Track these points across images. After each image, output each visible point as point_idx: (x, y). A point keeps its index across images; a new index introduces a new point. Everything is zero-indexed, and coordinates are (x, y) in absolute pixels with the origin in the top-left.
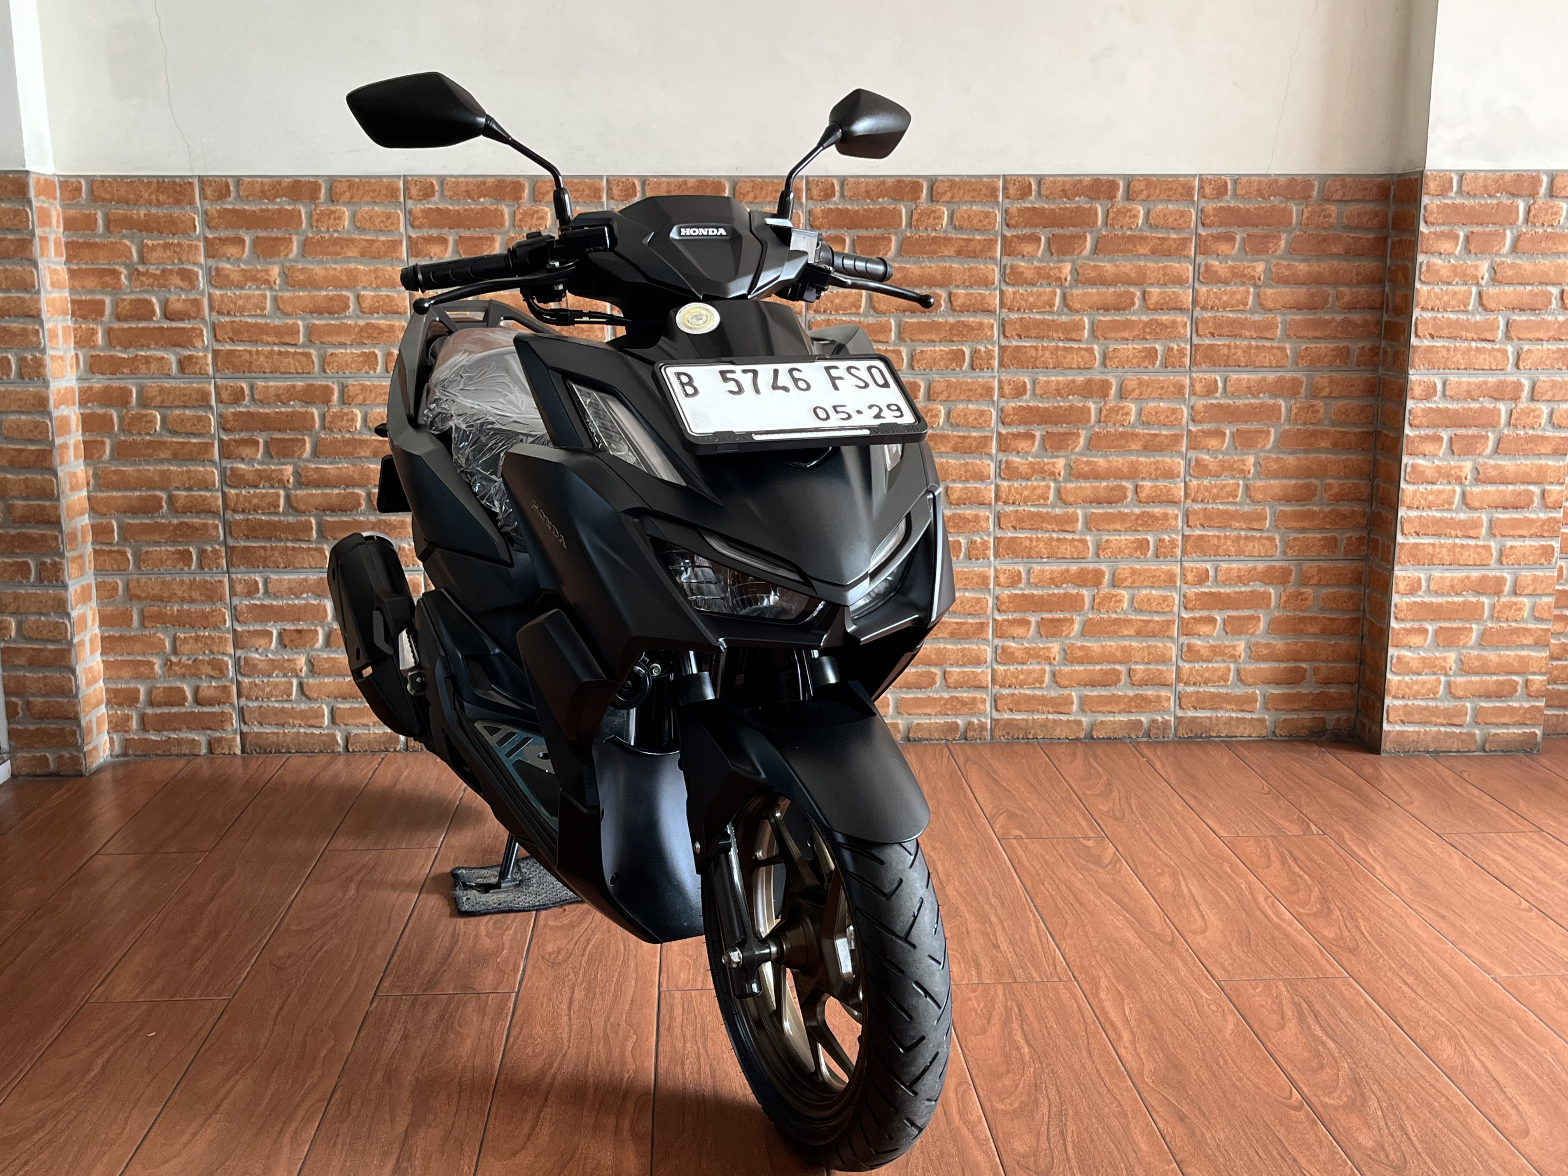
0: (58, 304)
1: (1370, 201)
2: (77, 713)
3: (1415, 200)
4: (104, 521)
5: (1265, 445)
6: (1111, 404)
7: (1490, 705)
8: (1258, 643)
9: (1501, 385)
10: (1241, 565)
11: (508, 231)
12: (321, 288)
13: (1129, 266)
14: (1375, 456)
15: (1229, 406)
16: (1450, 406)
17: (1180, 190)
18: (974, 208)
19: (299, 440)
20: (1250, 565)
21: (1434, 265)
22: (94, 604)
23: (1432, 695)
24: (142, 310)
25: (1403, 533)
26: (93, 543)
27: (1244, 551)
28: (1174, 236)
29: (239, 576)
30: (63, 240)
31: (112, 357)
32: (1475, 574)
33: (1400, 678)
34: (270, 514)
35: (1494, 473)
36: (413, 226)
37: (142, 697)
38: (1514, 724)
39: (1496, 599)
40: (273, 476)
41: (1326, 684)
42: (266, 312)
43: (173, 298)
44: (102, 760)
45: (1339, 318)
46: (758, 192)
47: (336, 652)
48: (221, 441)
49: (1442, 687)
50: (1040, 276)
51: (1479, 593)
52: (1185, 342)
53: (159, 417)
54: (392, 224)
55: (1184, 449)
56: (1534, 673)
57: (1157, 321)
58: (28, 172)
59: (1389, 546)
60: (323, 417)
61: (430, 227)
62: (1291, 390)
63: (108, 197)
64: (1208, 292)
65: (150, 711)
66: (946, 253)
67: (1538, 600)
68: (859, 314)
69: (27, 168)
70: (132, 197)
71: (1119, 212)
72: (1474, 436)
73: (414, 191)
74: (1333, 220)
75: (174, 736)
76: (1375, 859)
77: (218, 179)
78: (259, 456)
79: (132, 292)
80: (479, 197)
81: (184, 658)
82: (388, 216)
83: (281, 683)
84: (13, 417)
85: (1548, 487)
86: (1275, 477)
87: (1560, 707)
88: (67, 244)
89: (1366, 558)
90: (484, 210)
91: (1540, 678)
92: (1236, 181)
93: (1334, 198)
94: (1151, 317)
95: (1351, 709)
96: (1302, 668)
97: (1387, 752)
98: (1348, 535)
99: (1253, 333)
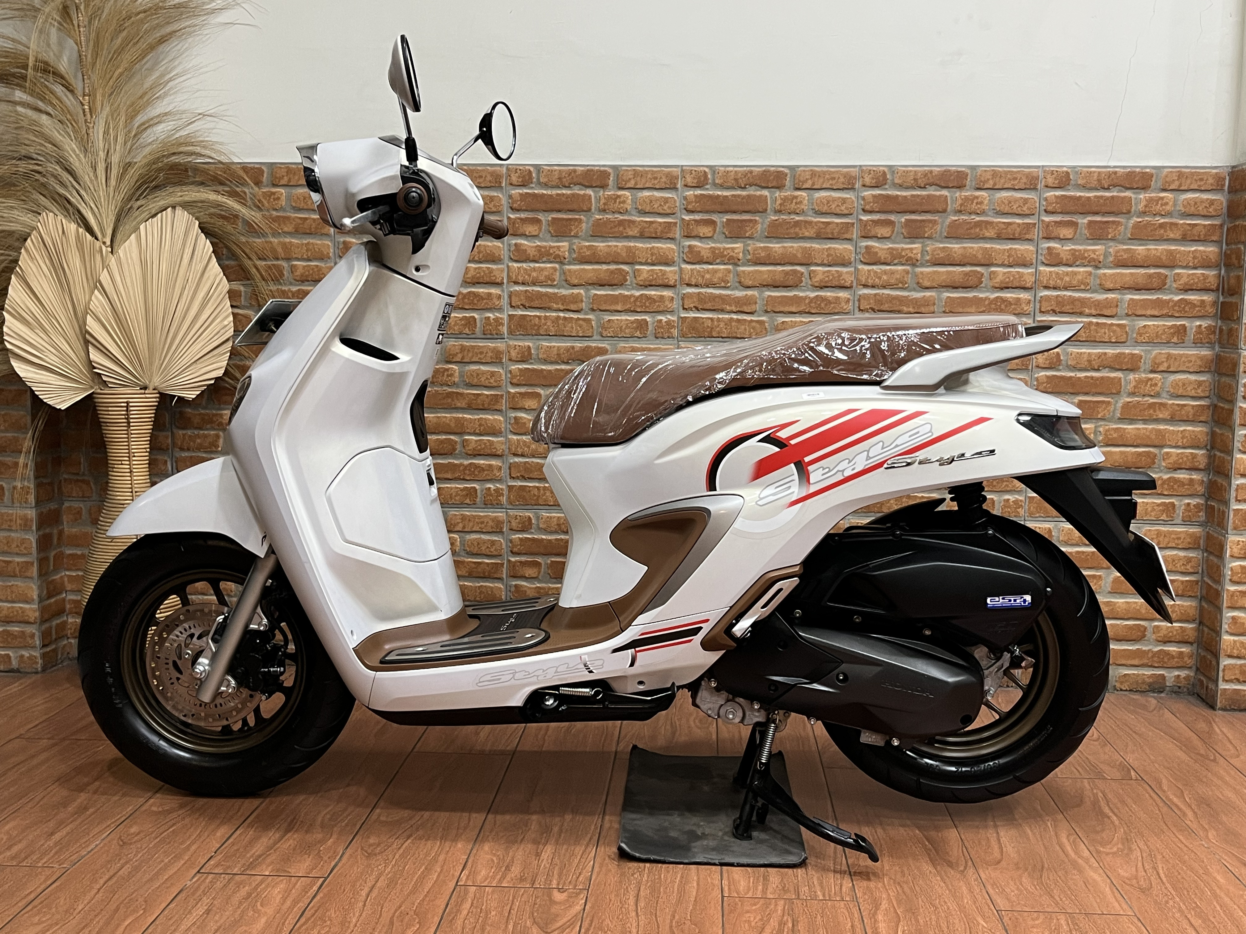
1: (1206, 191)
5: (1105, 415)
13: (976, 248)
14: (1212, 428)
15: (1071, 377)
17: (1024, 179)
18: (833, 194)
25: (1236, 500)
28: (1018, 221)
33: (1236, 638)
41: (1165, 643)
45: (1177, 298)
46: (639, 178)
50: (893, 256)
57: (1001, 298)
59: (1224, 512)
62: (1131, 364)
64: (1050, 272)
66: (807, 234)
68: (725, 288)
71: (966, 199)
74: (1170, 207)
76: (1190, 806)
86: (1115, 445)
89: (1204, 525)
92: (1077, 172)
93: (1171, 188)
94: (997, 295)
95: (1190, 668)
96: (1143, 626)
97: (1222, 709)
98: (1186, 501)
99: (1093, 311)
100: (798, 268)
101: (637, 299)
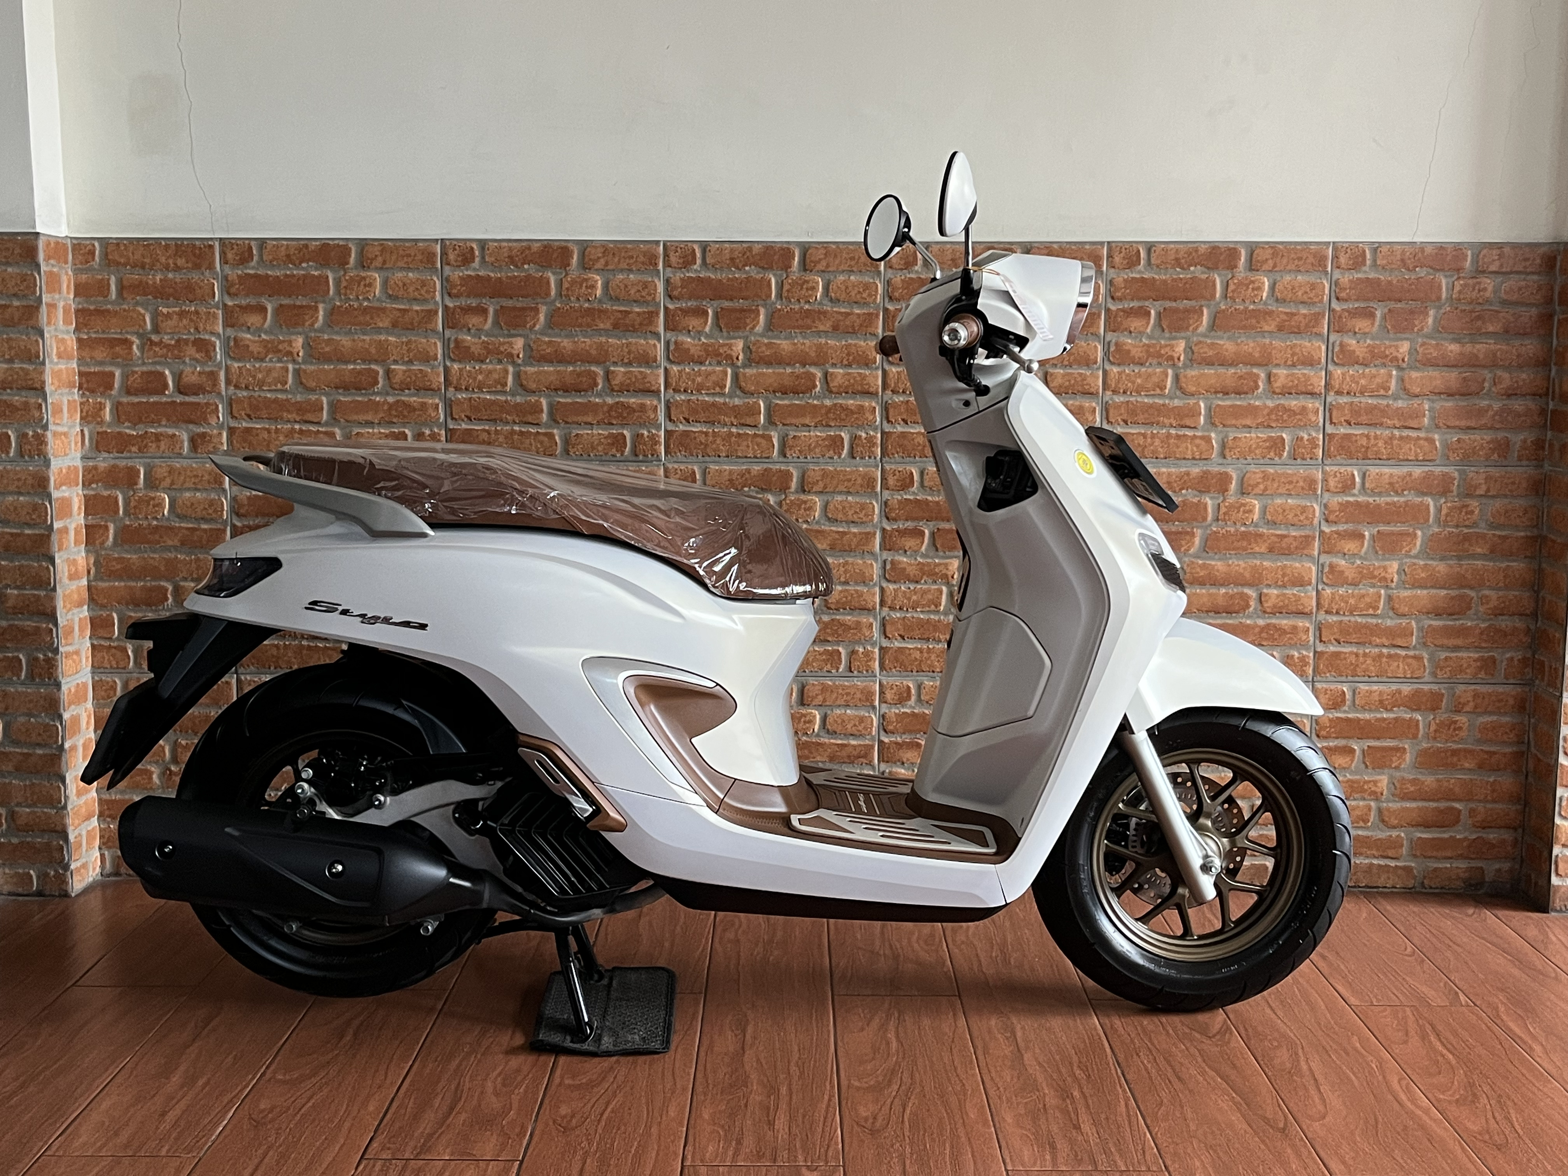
0: (64, 376)
1: (1533, 273)
2: (64, 826)
4: (104, 613)
5: (1410, 550)
6: (1231, 500)
8: (1403, 779)
10: (1383, 688)
11: (555, 301)
12: (347, 362)
13: (1252, 345)
15: (1368, 504)
17: (1311, 259)
20: (1394, 687)
22: (89, 705)
24: (154, 384)
26: (90, 638)
27: (1386, 671)
28: (1304, 311)
29: (249, 677)
30: (73, 306)
31: (119, 433)
36: (450, 295)
41: (1484, 828)
42: (288, 386)
43: (188, 369)
44: (91, 879)
45: (1497, 406)
46: (831, 259)
48: (234, 527)
50: (1149, 355)
52: (1318, 431)
53: (167, 500)
54: (428, 292)
55: (1316, 553)
57: (1284, 406)
58: (38, 234)
59: (1557, 667)
61: (468, 296)
62: (1442, 488)
63: (122, 261)
64: (1343, 374)
69: (38, 230)
70: (147, 260)
71: (1240, 284)
73: (452, 257)
74: (1489, 294)
76: (1534, 1038)
77: (241, 242)
79: (144, 364)
80: (523, 264)
82: (424, 284)
84: (11, 498)
86: (1423, 587)
88: (77, 311)
89: (1530, 683)
90: (528, 277)
92: (1376, 249)
93: (1490, 269)
94: (1278, 402)
95: (1514, 859)
96: (1456, 809)
97: (1556, 911)
98: (1508, 655)
99: (1396, 422)
101: (829, 410)
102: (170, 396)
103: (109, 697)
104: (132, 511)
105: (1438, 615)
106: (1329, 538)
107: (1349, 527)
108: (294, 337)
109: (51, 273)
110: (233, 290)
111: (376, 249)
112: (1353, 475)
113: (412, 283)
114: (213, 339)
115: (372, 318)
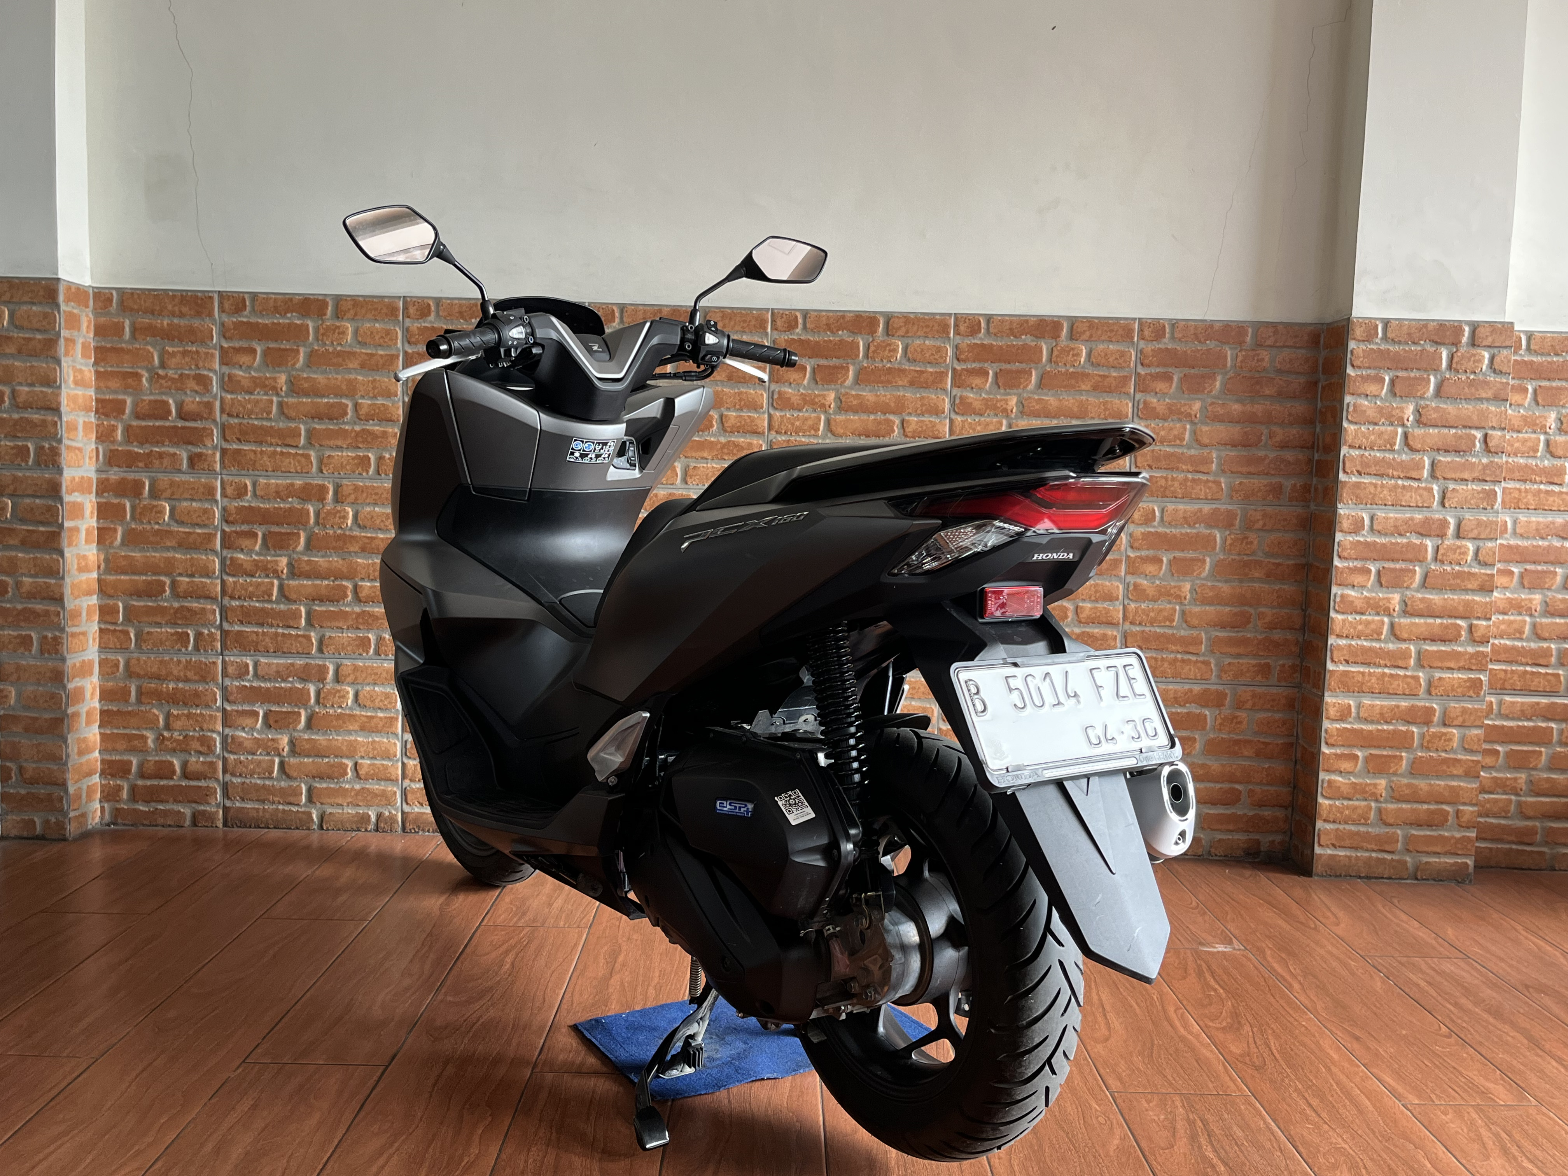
0: (81, 401)
1: (1301, 347)
2: (65, 780)
3: (1342, 344)
4: (111, 602)
5: (1200, 573)
7: (1422, 833)
8: (1194, 763)
9: (1427, 521)
10: (1178, 687)
12: (323, 396)
13: (1072, 401)
14: (1307, 587)
15: (1166, 534)
16: (1377, 540)
17: (1121, 332)
18: (927, 342)
19: (294, 534)
20: (1187, 687)
21: (1361, 405)
22: (95, 678)
23: (1363, 821)
24: (159, 410)
25: (1333, 661)
26: (99, 622)
27: (1180, 674)
28: (1115, 374)
29: (232, 659)
30: (93, 343)
31: (129, 452)
32: (1404, 704)
33: (1331, 802)
34: (263, 601)
35: (1421, 606)
36: (409, 342)
37: (134, 769)
38: (1446, 853)
39: (1426, 729)
40: (269, 566)
41: (1261, 806)
42: (272, 416)
43: (188, 399)
44: (90, 827)
45: (1272, 455)
46: (727, 321)
47: (317, 734)
48: (223, 531)
49: (1372, 813)
50: (987, 407)
51: (1409, 722)
53: (168, 508)
54: (391, 340)
55: (1123, 574)
56: (1465, 804)
58: (59, 279)
59: (1319, 673)
60: (317, 514)
62: (1226, 521)
63: (136, 307)
65: (140, 782)
66: (900, 383)
67: (1467, 732)
68: (817, 436)
69: (60, 276)
70: (158, 308)
71: (1063, 350)
72: (1401, 570)
73: (412, 310)
74: (1266, 364)
75: (161, 807)
76: (1294, 976)
77: (236, 295)
78: (257, 548)
79: (151, 394)
81: (176, 734)
82: (388, 332)
83: (264, 760)
84: (28, 501)
85: (1475, 622)
86: (1211, 604)
87: (1492, 840)
88: (96, 349)
89: (1299, 686)
91: (1471, 809)
92: (1173, 325)
93: (1266, 344)
95: (1285, 832)
96: (1237, 790)
97: (1318, 875)
98: (1281, 662)
99: (1189, 467)
100: (891, 417)
101: (724, 446)
102: (173, 421)
103: (113, 673)
104: (138, 516)
105: (1223, 627)
106: (1134, 562)
107: (1151, 553)
108: (278, 375)
109: (70, 312)
110: (227, 335)
111: (349, 303)
112: (1154, 510)
113: (378, 332)
114: (211, 374)
115: (344, 360)
